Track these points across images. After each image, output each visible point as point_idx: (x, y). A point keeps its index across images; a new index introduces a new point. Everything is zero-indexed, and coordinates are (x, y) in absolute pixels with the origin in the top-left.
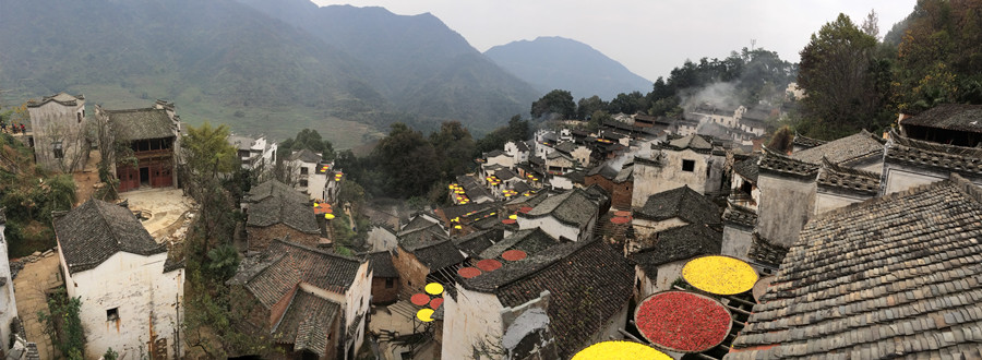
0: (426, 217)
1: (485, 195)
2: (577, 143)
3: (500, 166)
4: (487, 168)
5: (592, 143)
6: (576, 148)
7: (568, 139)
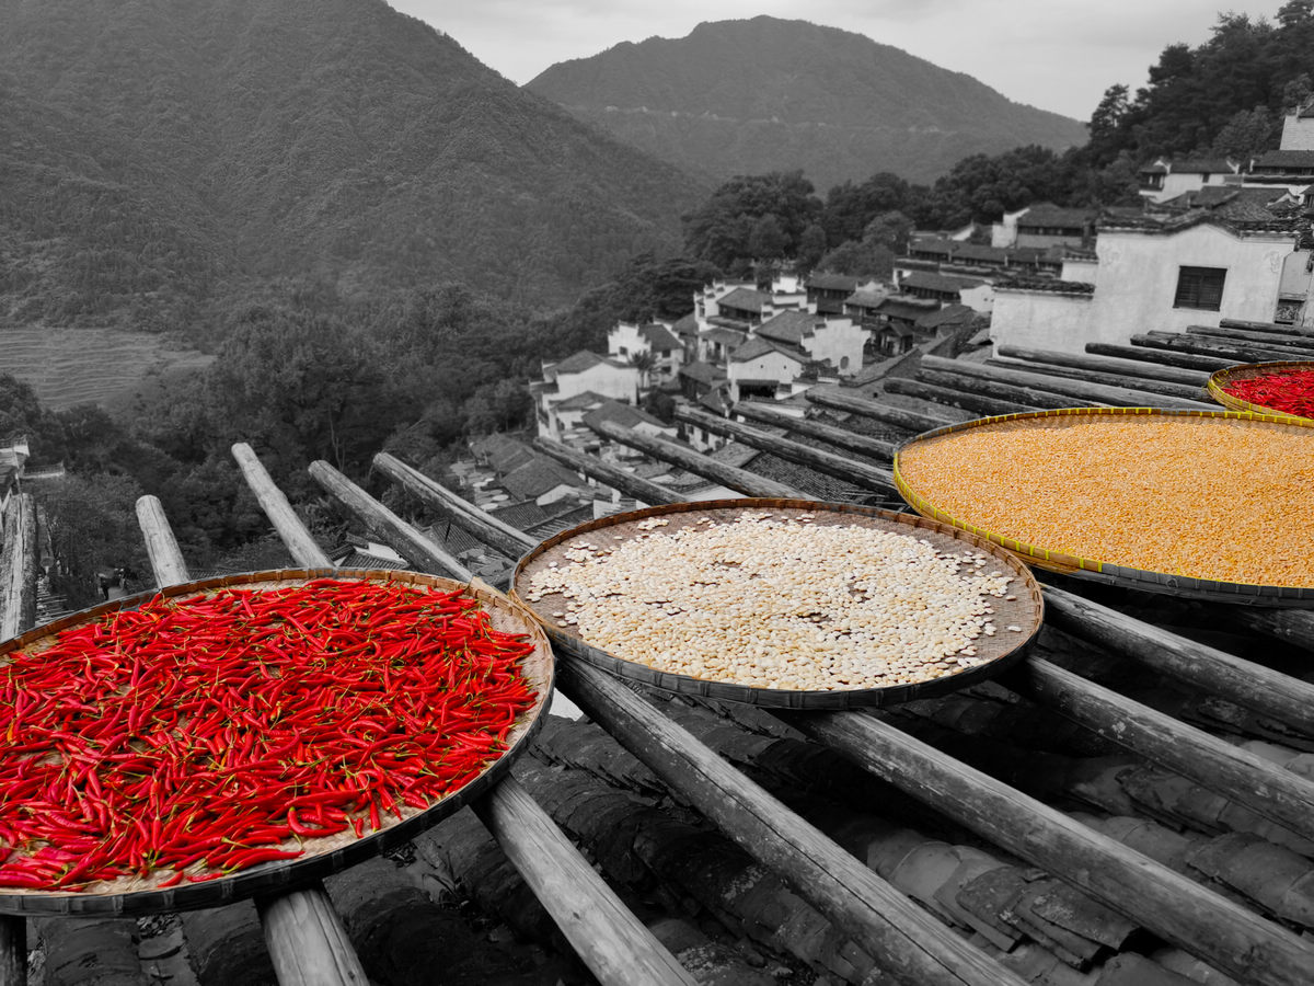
1: (561, 482)
2: (821, 313)
3: (598, 398)
4: (561, 406)
5: (869, 310)
6: (818, 327)
7: (796, 305)
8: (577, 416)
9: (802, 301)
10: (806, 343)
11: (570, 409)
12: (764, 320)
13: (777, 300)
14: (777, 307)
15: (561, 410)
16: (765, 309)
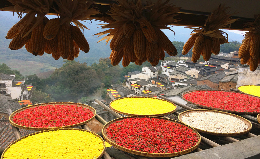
1: (131, 93)
2: (189, 67)
3: (139, 79)
5: (200, 67)
6: (189, 69)
7: (184, 65)
8: (135, 82)
9: (185, 65)
10: (186, 72)
11: (133, 81)
12: (177, 68)
13: (179, 64)
14: (180, 65)
15: (132, 81)
16: (177, 66)
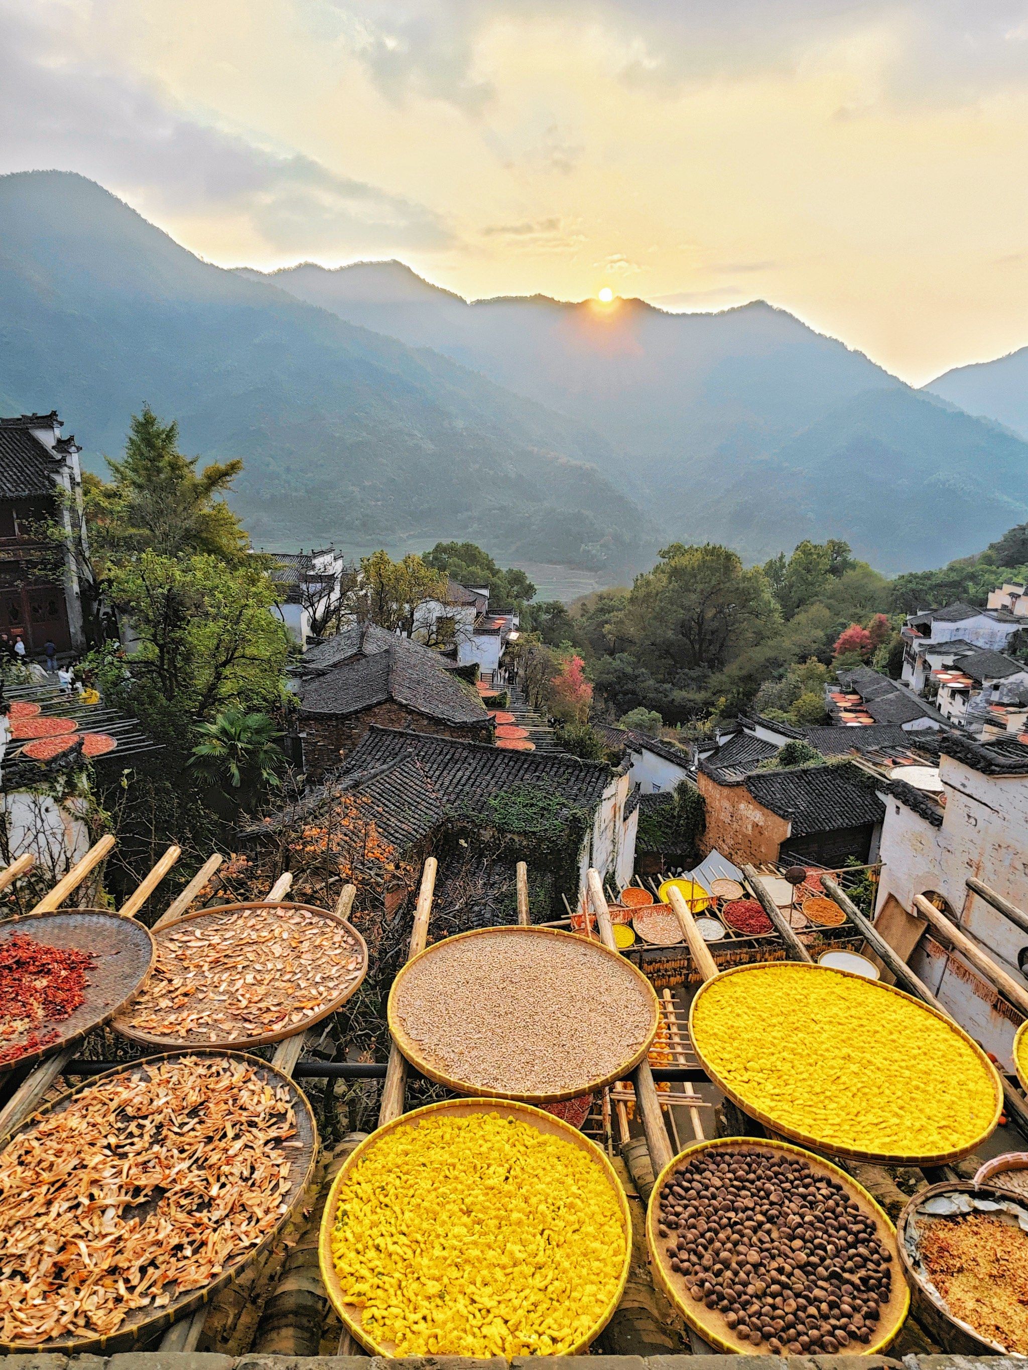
0: (761, 733)
1: (925, 714)
3: (970, 647)
4: (932, 649)
8: (949, 660)
11: (939, 653)
15: (932, 653)
